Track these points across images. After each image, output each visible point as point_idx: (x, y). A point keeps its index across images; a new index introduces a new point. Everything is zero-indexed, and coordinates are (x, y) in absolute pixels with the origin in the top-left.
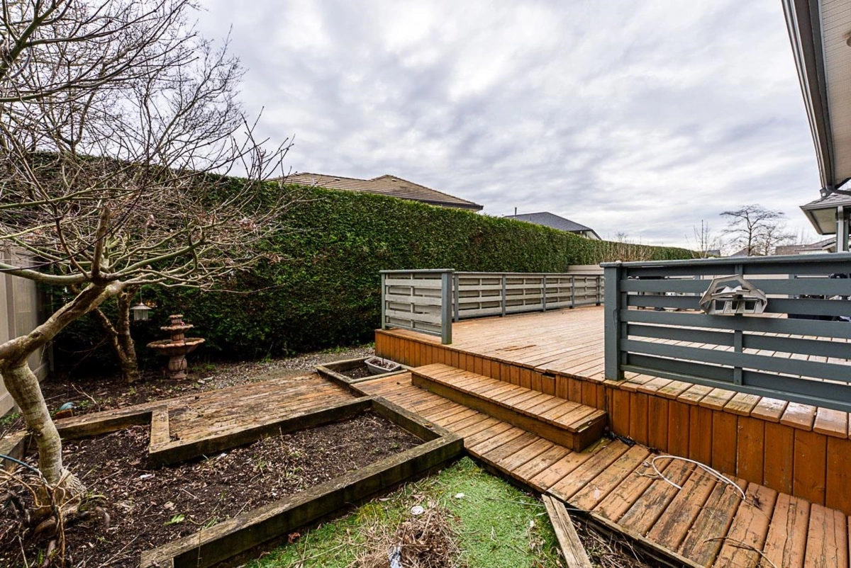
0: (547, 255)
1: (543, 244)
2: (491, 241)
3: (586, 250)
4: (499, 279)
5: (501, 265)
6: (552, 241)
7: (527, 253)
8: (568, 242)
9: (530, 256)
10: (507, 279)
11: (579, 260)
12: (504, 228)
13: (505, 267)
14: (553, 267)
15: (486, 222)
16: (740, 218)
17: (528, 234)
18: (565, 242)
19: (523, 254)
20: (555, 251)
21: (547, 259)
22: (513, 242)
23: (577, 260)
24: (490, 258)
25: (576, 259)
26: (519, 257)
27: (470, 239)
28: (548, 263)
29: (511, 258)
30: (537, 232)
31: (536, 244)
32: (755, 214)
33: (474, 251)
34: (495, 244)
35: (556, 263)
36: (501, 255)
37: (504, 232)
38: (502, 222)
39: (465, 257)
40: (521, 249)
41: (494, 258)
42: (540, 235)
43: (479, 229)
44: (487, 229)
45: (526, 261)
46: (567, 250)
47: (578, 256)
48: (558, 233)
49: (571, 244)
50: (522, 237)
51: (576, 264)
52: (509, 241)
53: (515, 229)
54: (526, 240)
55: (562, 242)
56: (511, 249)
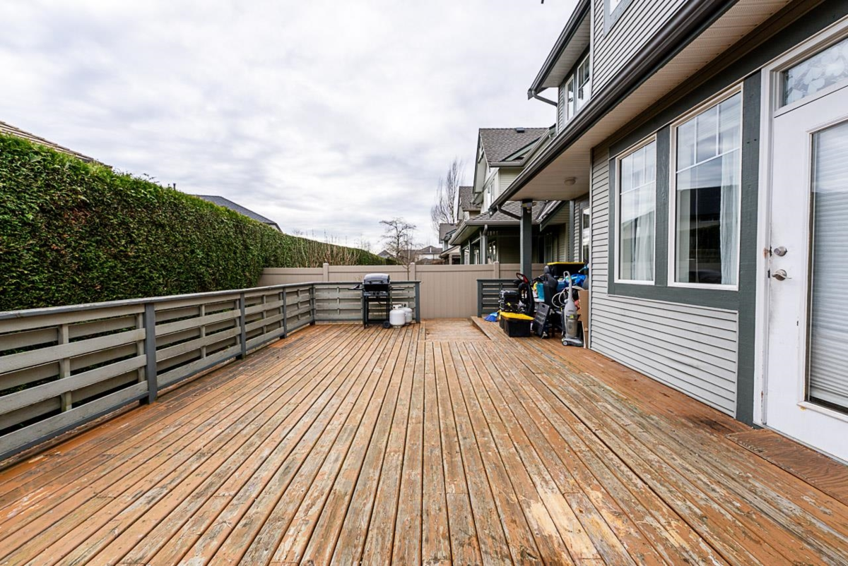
0: (235, 253)
1: (227, 236)
2: (115, 221)
3: (283, 248)
4: (135, 316)
5: (146, 271)
6: (241, 233)
7: (202, 250)
8: (263, 235)
9: (208, 255)
10: (157, 313)
11: (276, 260)
12: (148, 200)
13: (155, 275)
14: (243, 271)
15: (97, 178)
16: (392, 227)
17: (201, 216)
18: (258, 235)
19: (192, 252)
20: (246, 248)
21: (235, 260)
22: (172, 228)
23: (274, 261)
24: (115, 257)
25: (272, 259)
26: (185, 257)
27: (43, 210)
28: (236, 265)
29: (168, 258)
30: (218, 216)
31: (217, 235)
32: (401, 225)
33: (63, 240)
34: (128, 228)
35: (248, 265)
36: (145, 252)
37: (149, 207)
38: (145, 189)
39: (28, 257)
40: (189, 242)
41: (127, 257)
42: (222, 221)
43: (76, 192)
44: (102, 194)
45: (201, 263)
46: (261, 246)
47: (275, 256)
48: (250, 222)
49: (266, 239)
50: (191, 221)
51: (272, 266)
52: (162, 226)
53: (175, 205)
54: (198, 227)
55: (255, 236)
56: (167, 241)
